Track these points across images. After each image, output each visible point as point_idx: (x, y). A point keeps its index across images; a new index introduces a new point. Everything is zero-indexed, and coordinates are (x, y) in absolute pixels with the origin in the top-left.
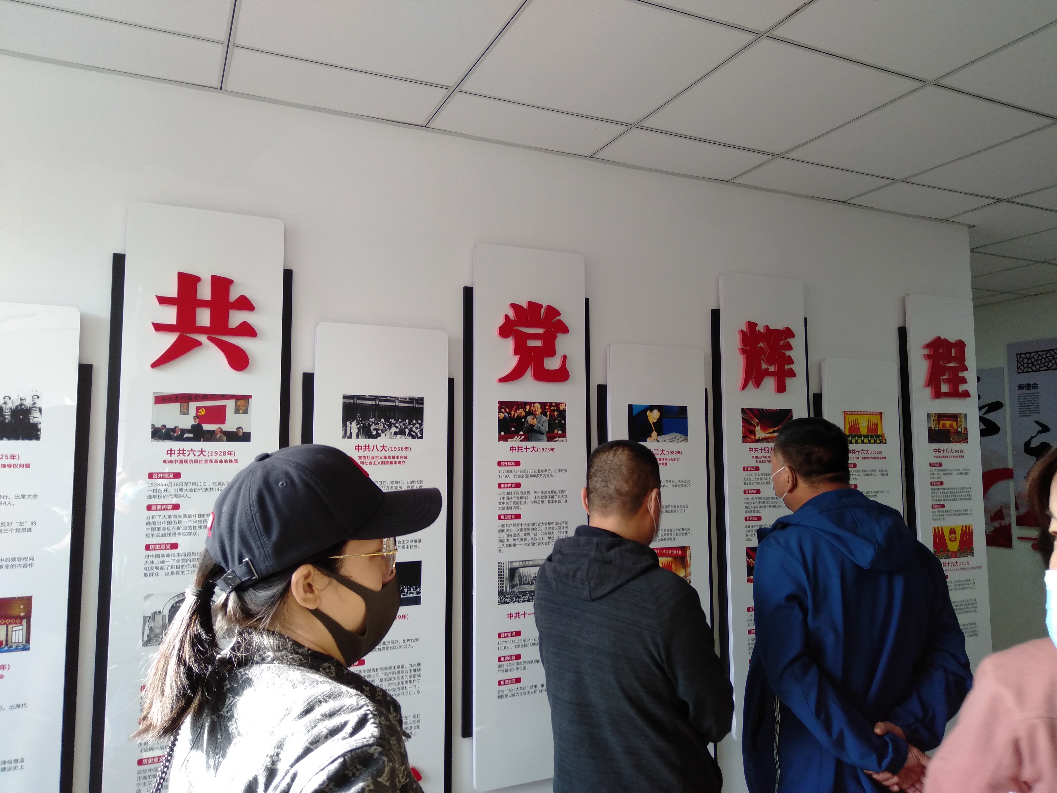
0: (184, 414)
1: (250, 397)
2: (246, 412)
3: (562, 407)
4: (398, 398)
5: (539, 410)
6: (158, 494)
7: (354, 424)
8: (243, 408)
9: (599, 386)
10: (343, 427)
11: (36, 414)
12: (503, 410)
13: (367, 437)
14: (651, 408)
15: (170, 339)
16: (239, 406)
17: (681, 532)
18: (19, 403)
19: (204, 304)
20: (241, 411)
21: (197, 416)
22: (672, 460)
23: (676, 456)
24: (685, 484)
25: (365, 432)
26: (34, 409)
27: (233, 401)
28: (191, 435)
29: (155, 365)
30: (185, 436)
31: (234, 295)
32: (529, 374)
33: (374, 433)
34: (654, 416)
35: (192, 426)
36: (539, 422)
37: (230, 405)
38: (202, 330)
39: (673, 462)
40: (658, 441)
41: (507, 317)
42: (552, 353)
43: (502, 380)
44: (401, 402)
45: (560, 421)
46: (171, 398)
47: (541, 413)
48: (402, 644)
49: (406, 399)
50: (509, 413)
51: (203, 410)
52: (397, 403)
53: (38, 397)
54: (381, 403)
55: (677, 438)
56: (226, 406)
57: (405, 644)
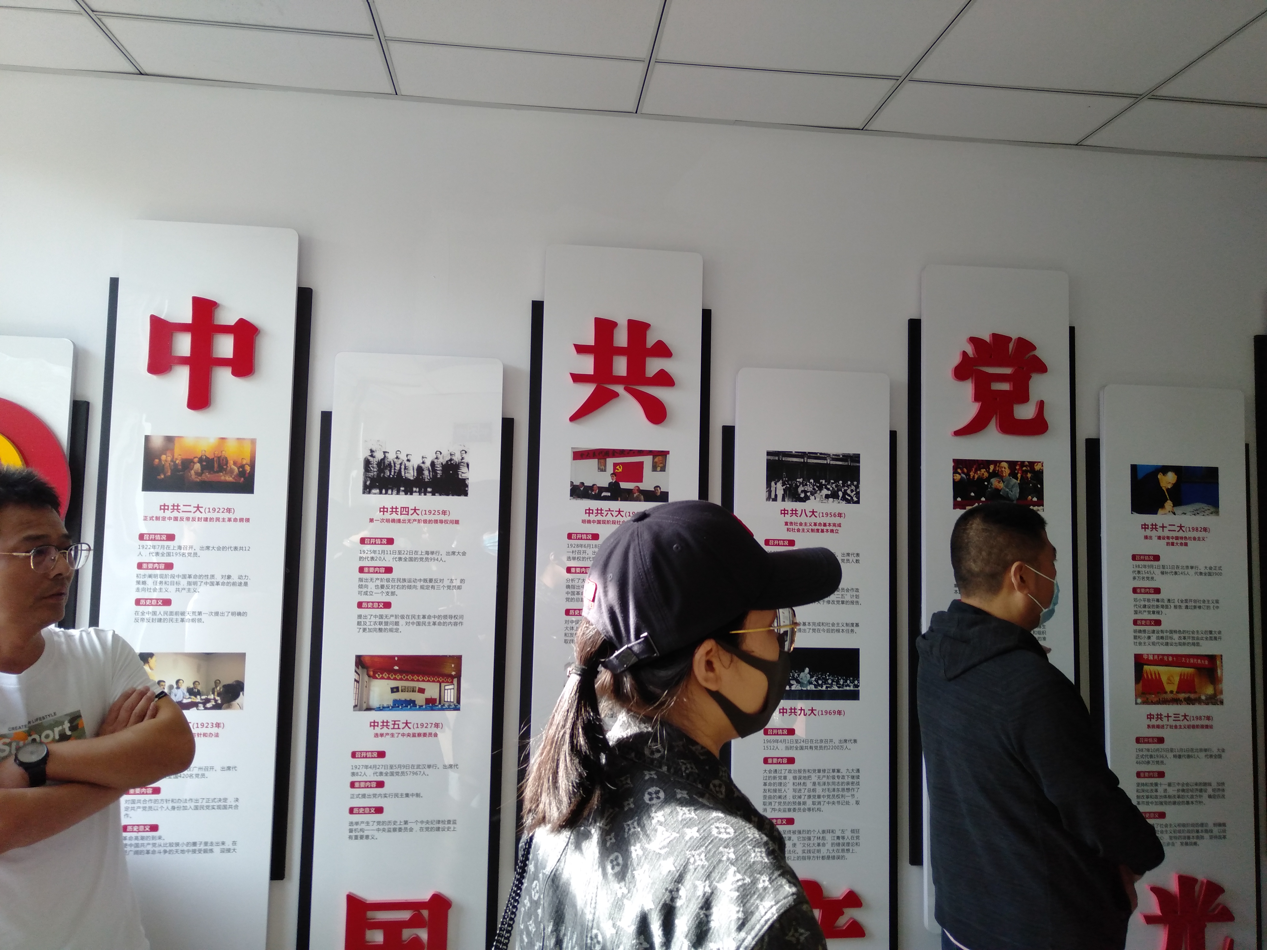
0: (602, 470)
1: (668, 452)
2: (663, 469)
3: (1037, 468)
4: (829, 455)
5: (1006, 471)
6: (577, 556)
7: (779, 484)
8: (661, 465)
9: (1088, 441)
10: (767, 488)
11: (464, 469)
12: (959, 471)
13: (794, 500)
14: (1165, 469)
15: (586, 391)
16: (656, 462)
17: (1208, 636)
18: (448, 458)
19: (620, 351)
20: (659, 469)
21: (614, 474)
22: (1195, 539)
23: (1203, 534)
24: (1214, 571)
25: (792, 494)
26: (462, 464)
27: (650, 458)
28: (609, 494)
29: (573, 419)
30: (602, 495)
31: (651, 340)
32: (993, 427)
33: (802, 495)
34: (1168, 480)
35: (610, 484)
36: (1007, 486)
37: (648, 461)
38: (619, 380)
39: (1197, 542)
40: (1174, 514)
41: (964, 354)
42: (1024, 399)
43: (958, 433)
44: (833, 459)
45: (1035, 486)
46: (588, 454)
47: (1009, 475)
48: (837, 744)
49: (839, 455)
50: (968, 474)
51: (620, 467)
52: (828, 460)
53: (466, 452)
54: (810, 461)
55: (1203, 510)
56: (643, 462)
57: (842, 745)
